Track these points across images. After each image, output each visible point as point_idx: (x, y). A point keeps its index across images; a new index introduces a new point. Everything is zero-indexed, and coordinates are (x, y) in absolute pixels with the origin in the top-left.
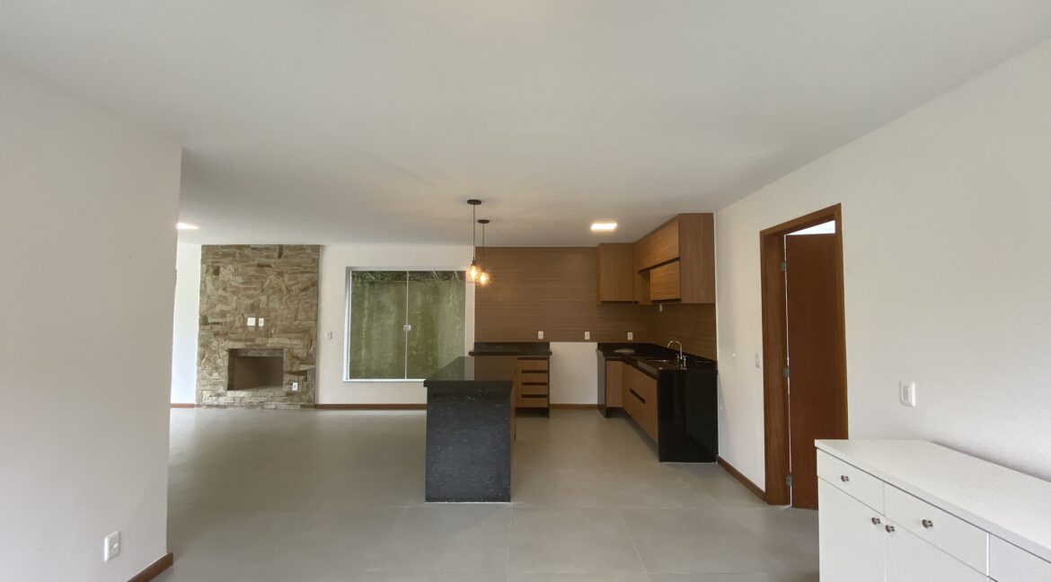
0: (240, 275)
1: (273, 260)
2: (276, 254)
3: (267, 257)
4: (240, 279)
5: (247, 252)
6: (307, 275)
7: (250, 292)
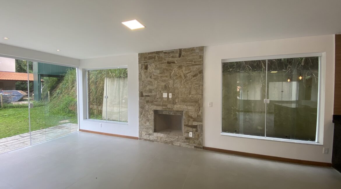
0: (158, 69)
1: (176, 59)
2: (178, 55)
3: (173, 57)
4: (158, 71)
5: (161, 55)
6: (197, 66)
7: (164, 78)
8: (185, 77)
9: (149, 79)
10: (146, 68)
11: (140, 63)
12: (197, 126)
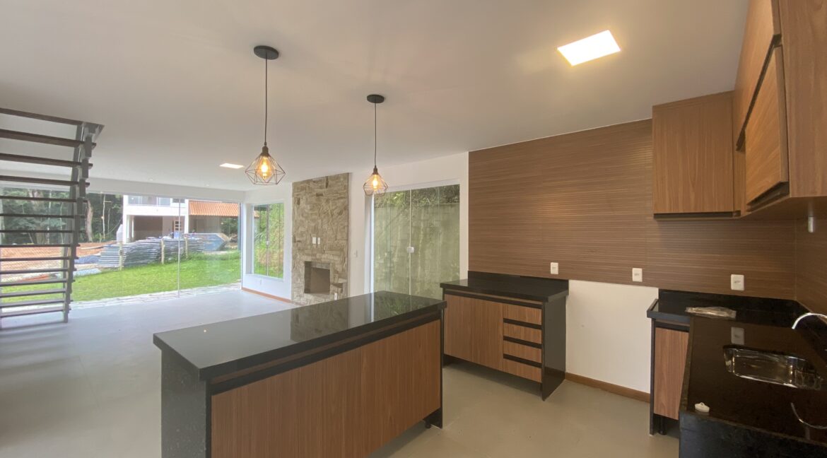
0: (309, 204)
1: (323, 190)
2: (325, 184)
3: (321, 188)
4: (309, 207)
5: (311, 185)
6: (342, 200)
7: (314, 217)
8: (332, 215)
9: (301, 218)
10: (299, 203)
11: (293, 196)
12: (342, 284)
